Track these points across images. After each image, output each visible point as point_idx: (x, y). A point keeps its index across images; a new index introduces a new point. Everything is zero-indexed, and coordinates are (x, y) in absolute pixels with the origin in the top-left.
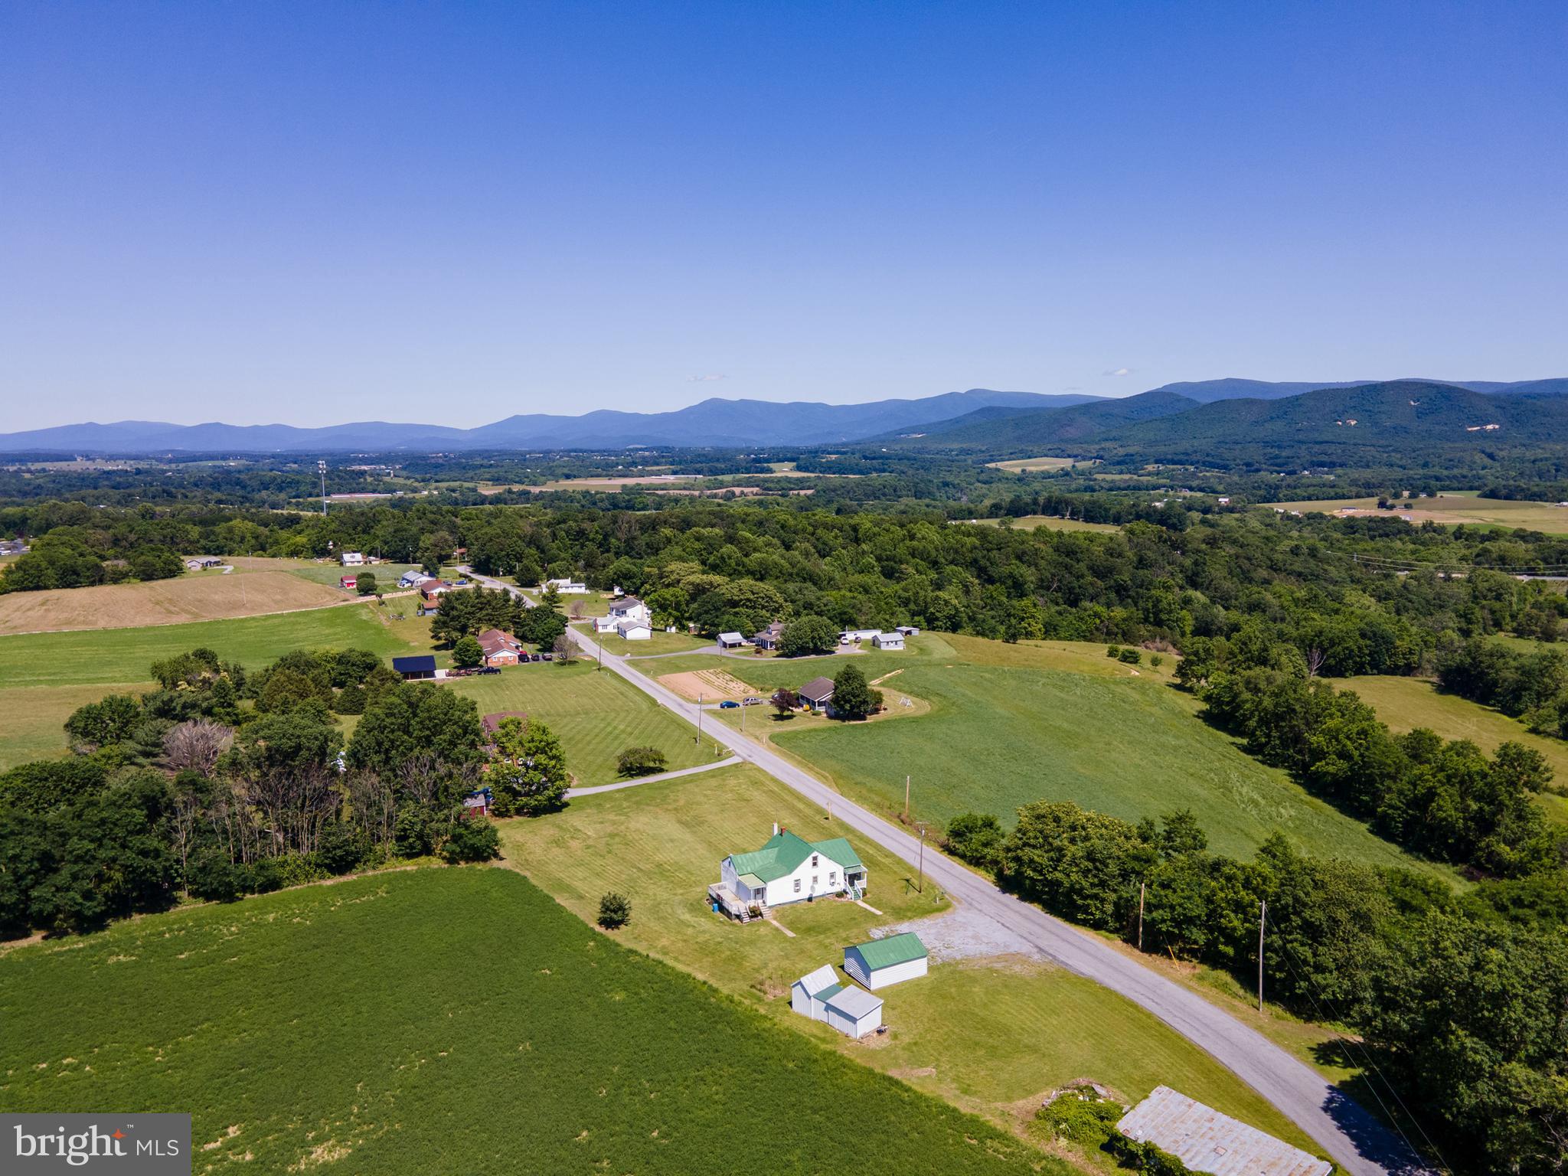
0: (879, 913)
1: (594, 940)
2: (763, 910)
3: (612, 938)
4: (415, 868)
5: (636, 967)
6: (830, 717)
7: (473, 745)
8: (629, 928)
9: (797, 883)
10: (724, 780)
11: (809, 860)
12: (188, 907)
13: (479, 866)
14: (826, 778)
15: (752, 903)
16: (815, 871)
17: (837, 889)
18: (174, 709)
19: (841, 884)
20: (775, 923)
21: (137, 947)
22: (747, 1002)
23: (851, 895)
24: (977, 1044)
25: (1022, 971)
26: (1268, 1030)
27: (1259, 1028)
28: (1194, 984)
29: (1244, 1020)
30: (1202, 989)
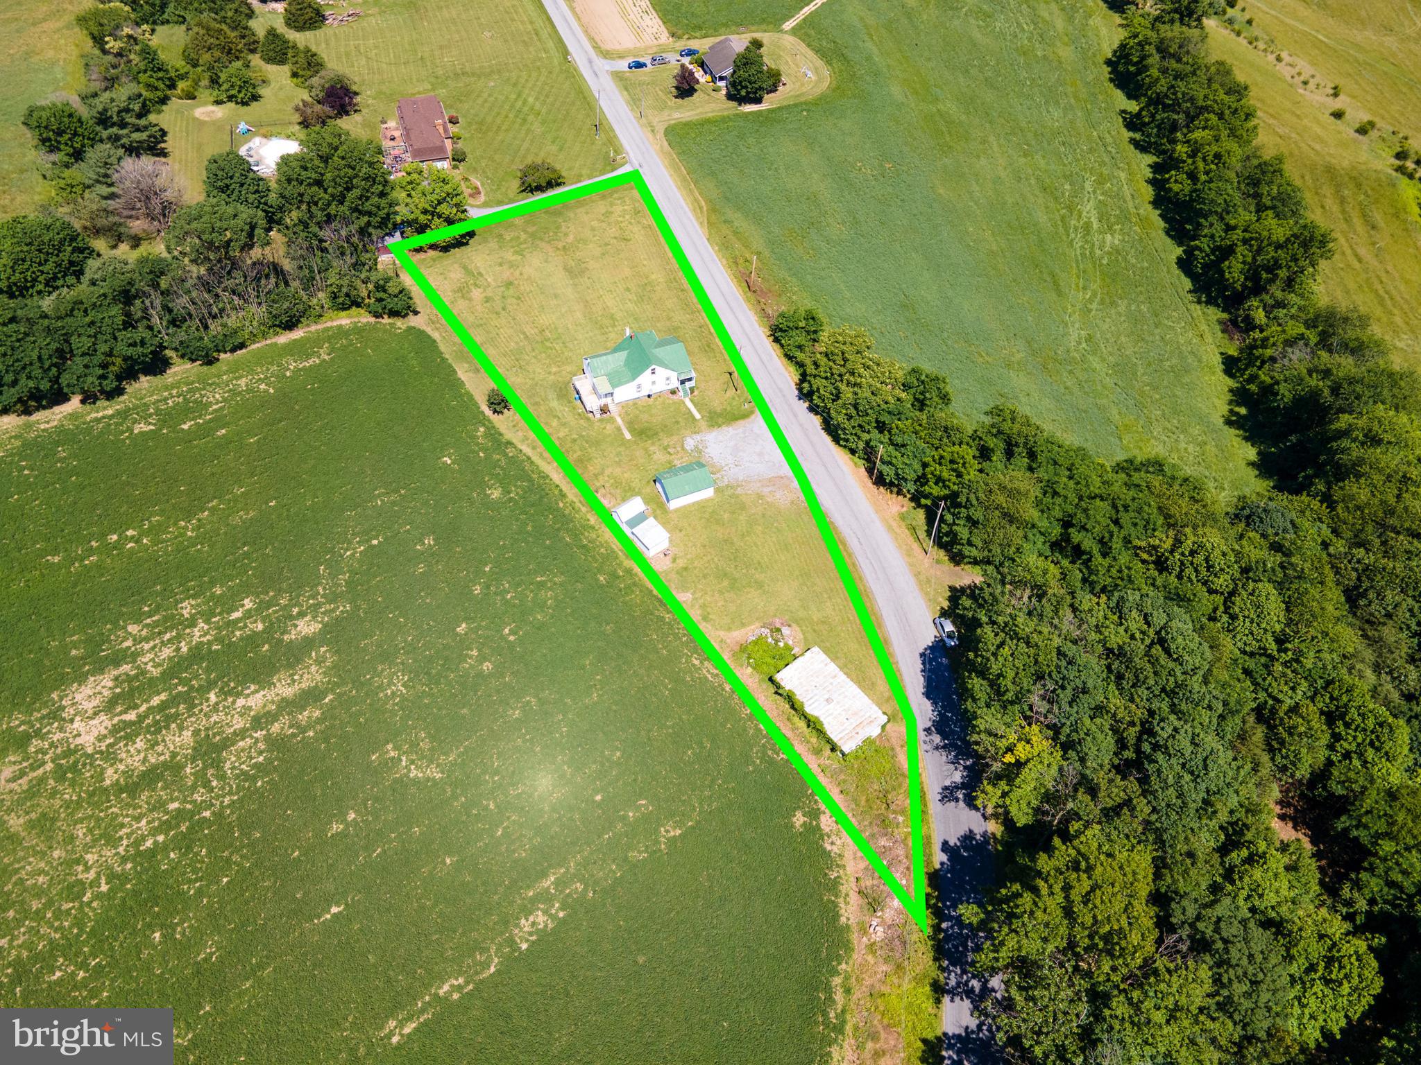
0: (698, 416)
1: (484, 425)
2: (611, 407)
3: (497, 425)
4: (348, 321)
5: (512, 461)
6: (730, 97)
7: (382, 195)
8: (511, 413)
9: (639, 387)
10: (612, 205)
11: (649, 371)
12: (180, 369)
13: (400, 323)
14: (701, 208)
15: (604, 401)
16: (654, 377)
17: (671, 387)
18: (111, 117)
19: (675, 384)
20: (619, 420)
21: (151, 415)
22: (584, 509)
23: (681, 393)
24: (725, 575)
25: (781, 498)
26: (922, 577)
27: (917, 575)
28: (894, 524)
29: (911, 565)
30: (898, 531)
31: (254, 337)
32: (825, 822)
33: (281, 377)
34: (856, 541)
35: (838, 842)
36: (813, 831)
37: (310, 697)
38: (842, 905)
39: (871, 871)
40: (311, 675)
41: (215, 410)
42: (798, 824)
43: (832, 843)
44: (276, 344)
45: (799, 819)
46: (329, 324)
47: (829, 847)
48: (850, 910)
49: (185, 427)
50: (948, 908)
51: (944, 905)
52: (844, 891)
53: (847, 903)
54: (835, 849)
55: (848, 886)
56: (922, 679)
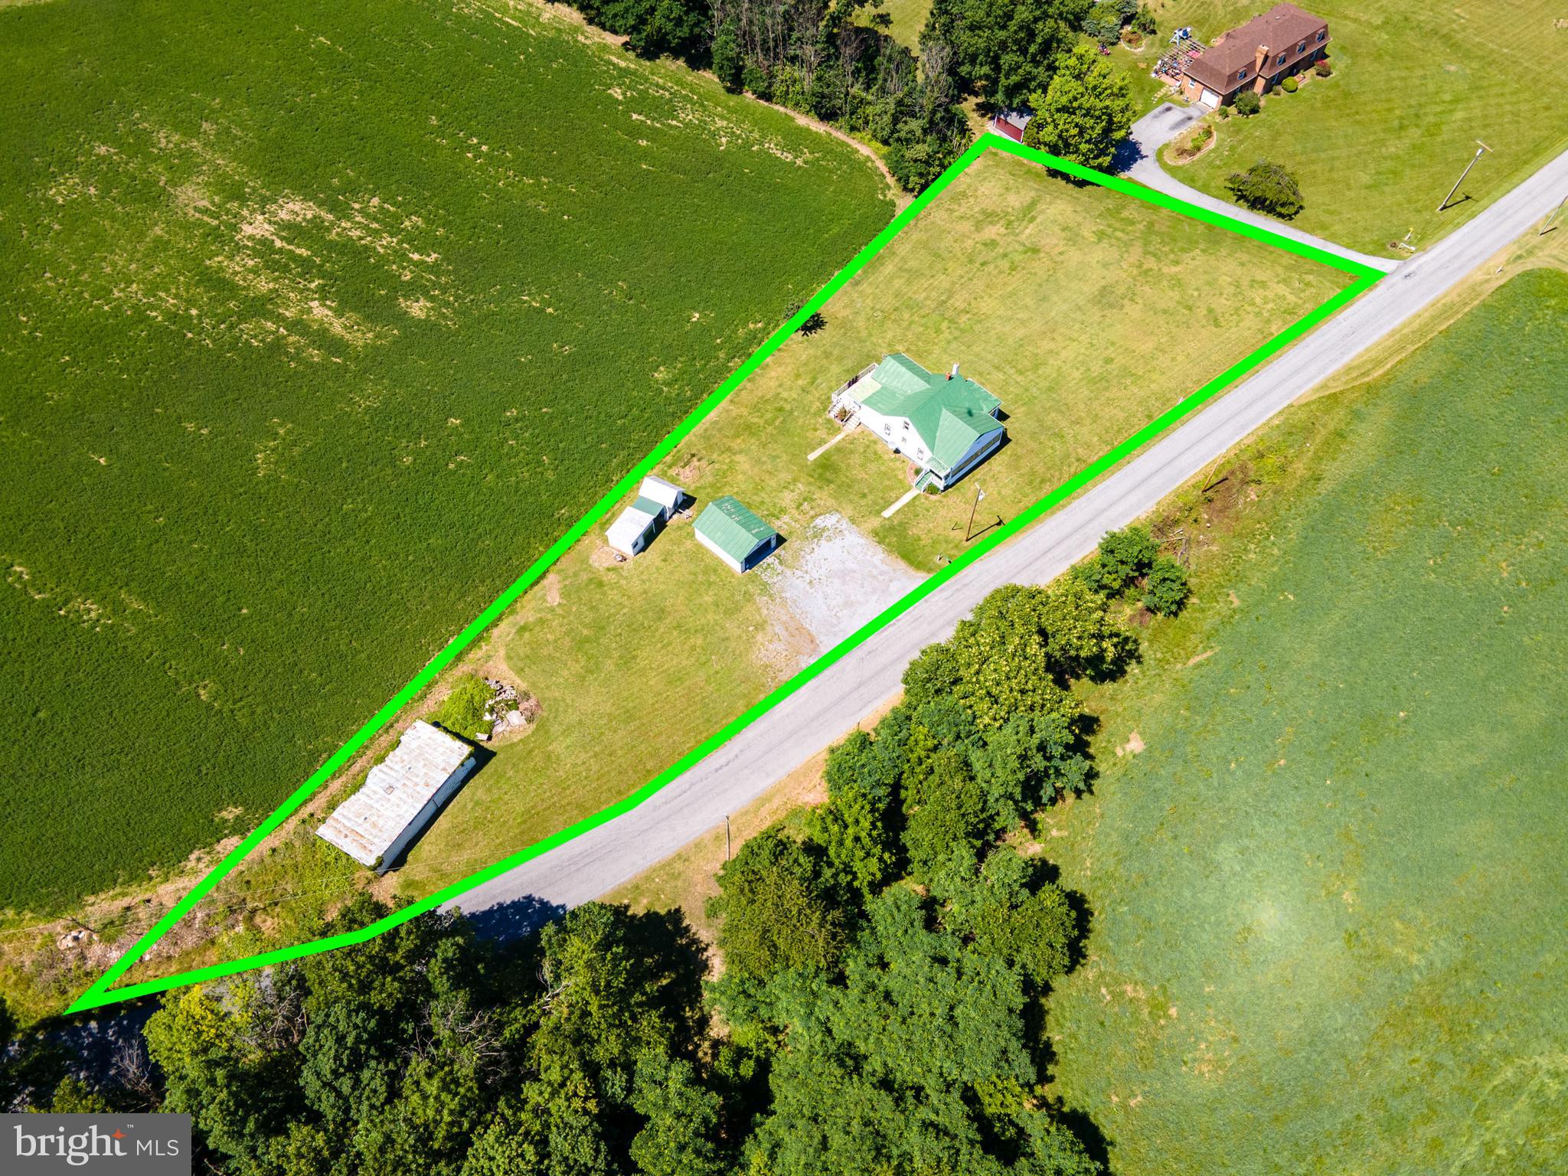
0: (888, 514)
2: (853, 421)
4: (868, 153)
5: (722, 369)
13: (893, 192)
20: (836, 438)
23: (918, 481)
24: (602, 628)
25: (769, 649)
26: (679, 866)
27: (682, 857)
28: (776, 802)
29: (698, 846)
30: (764, 812)
31: (784, 100)
32: (230, 843)
33: (747, 145)
34: (723, 761)
35: (201, 865)
36: (218, 832)
37: (335, 346)
38: (111, 893)
39: (160, 913)
40: (361, 338)
41: (671, 127)
42: (224, 814)
43: (199, 860)
44: (792, 119)
45: (231, 813)
46: (855, 144)
47: (193, 857)
48: (102, 906)
49: (635, 116)
50: (119, 1024)
51: (123, 1018)
52: (131, 889)
53: (113, 898)
54: (191, 863)
55: (136, 895)
56: (486, 907)
